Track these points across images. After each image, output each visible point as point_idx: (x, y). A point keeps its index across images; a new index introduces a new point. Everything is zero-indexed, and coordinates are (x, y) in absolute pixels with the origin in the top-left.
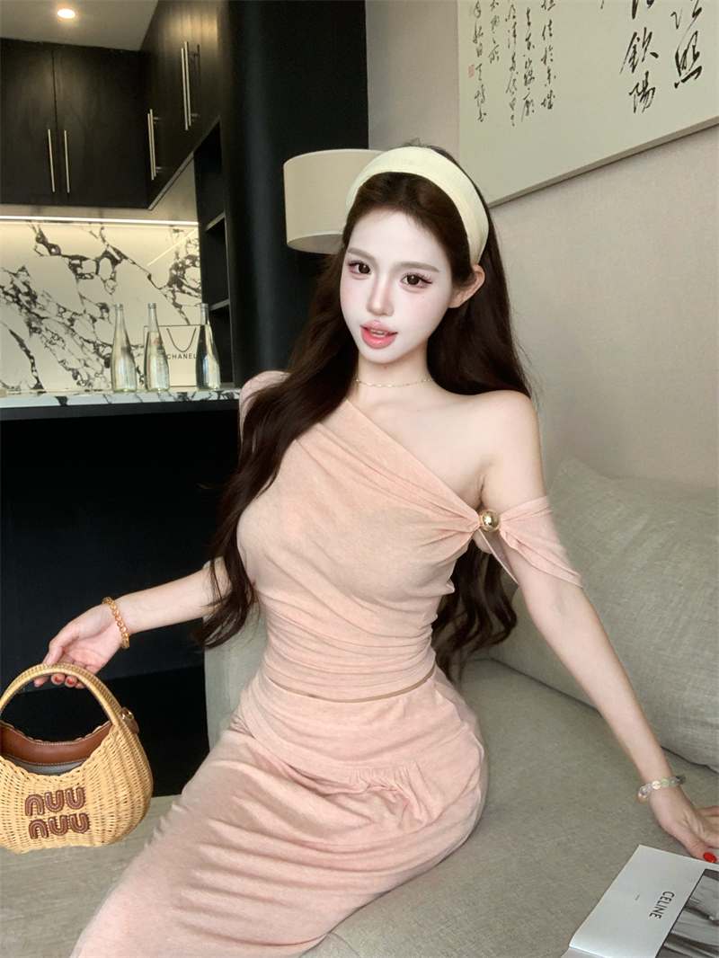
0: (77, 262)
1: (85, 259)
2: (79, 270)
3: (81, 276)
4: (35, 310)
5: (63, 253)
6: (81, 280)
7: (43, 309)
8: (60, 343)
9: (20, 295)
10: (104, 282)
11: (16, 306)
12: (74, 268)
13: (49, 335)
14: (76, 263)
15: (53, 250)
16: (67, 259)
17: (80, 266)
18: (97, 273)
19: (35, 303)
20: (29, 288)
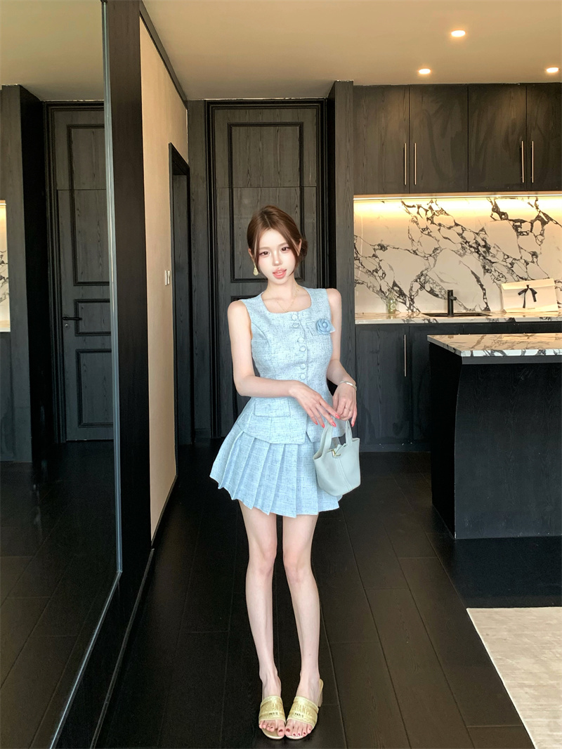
0: (519, 224)
1: (524, 222)
2: (519, 230)
3: (521, 233)
4: (489, 258)
5: (509, 218)
6: (520, 236)
7: (494, 256)
8: (503, 279)
9: (480, 247)
10: (536, 237)
11: (477, 255)
12: (516, 228)
13: (496, 274)
14: (517, 224)
15: (503, 216)
16: (512, 222)
17: (520, 227)
18: (531, 232)
19: (488, 252)
20: (485, 242)
